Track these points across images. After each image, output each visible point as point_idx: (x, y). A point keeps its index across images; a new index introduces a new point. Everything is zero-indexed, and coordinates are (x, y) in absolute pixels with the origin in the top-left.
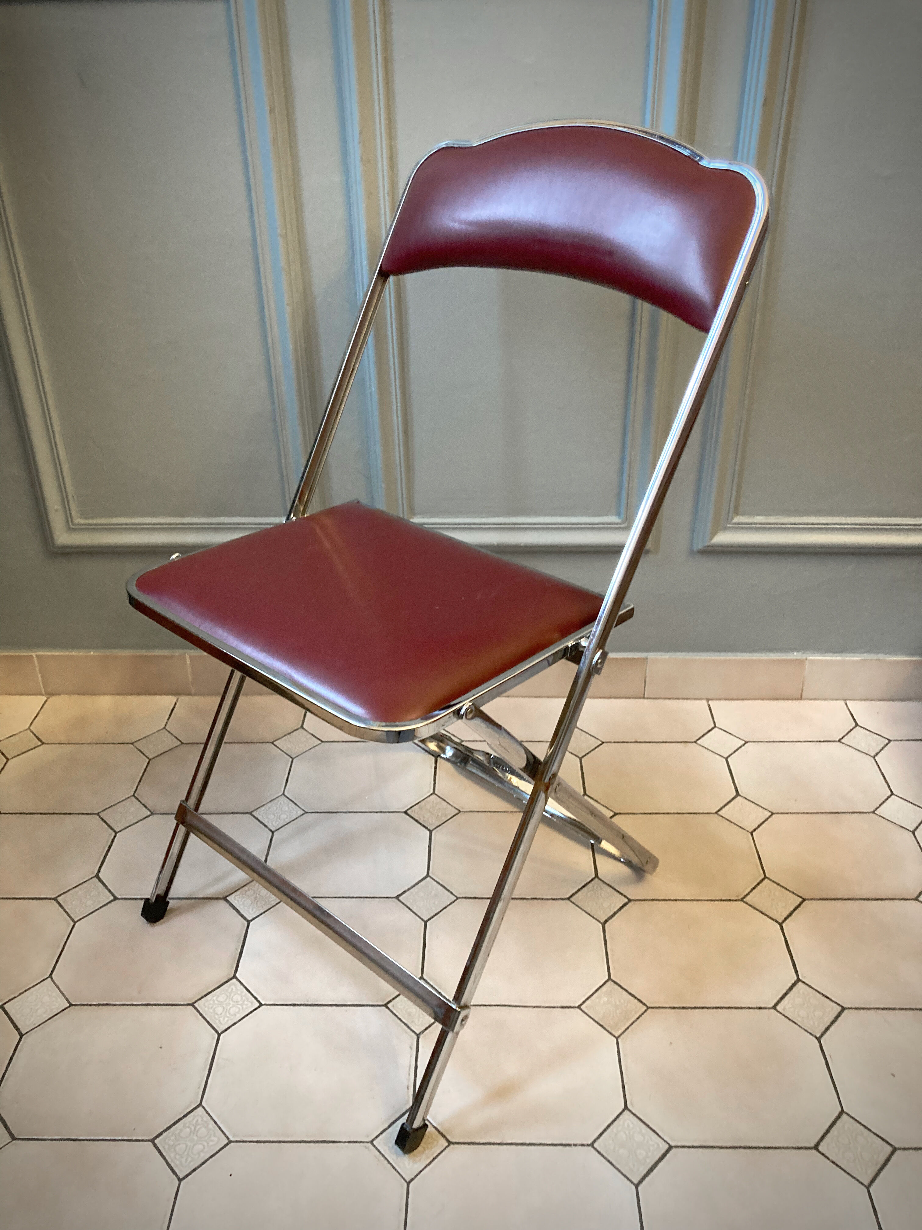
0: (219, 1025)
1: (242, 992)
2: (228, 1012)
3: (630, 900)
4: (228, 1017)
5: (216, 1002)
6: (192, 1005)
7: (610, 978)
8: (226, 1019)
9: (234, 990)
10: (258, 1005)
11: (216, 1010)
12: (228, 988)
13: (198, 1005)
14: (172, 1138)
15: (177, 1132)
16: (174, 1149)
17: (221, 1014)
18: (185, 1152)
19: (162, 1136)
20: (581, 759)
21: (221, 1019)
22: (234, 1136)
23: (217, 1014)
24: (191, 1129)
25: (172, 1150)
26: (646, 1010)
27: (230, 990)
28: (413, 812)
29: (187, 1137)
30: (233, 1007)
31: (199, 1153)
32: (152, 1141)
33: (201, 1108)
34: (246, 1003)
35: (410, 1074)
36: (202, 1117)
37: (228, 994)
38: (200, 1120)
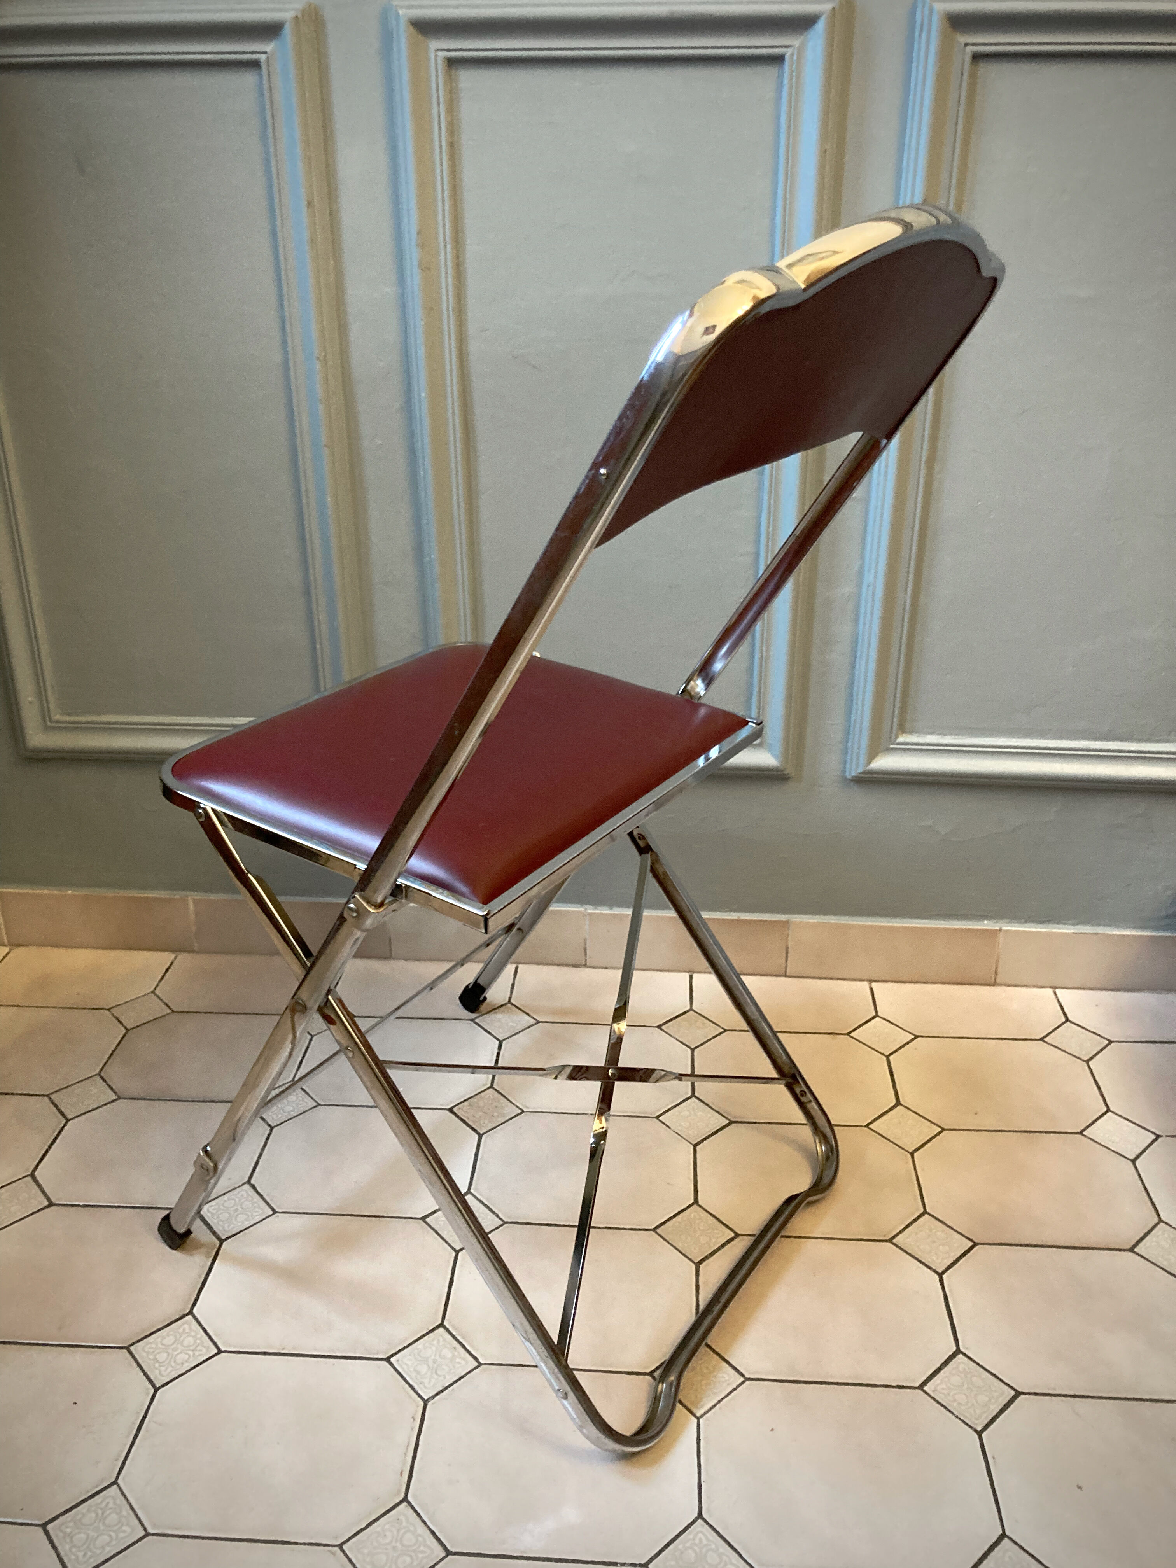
0: (159, 1376)
1: (197, 1334)
2: (173, 1360)
4: (172, 1367)
5: (160, 1346)
6: (127, 1348)
8: (170, 1369)
9: (187, 1330)
10: (216, 1351)
11: (158, 1356)
12: (179, 1327)
13: (135, 1349)
14: (71, 1524)
15: (79, 1516)
16: (72, 1538)
17: (163, 1362)
18: (84, 1544)
19: (57, 1522)
20: (693, 1050)
21: (163, 1369)
22: (154, 1526)
23: (158, 1362)
24: (97, 1515)
25: (68, 1540)
26: (743, 1382)
27: (181, 1330)
28: (460, 1110)
29: (91, 1525)
30: (181, 1353)
31: (103, 1547)
32: (44, 1526)
33: (115, 1487)
34: (199, 1348)
35: (408, 1454)
36: (114, 1499)
37: (178, 1336)
38: (111, 1502)
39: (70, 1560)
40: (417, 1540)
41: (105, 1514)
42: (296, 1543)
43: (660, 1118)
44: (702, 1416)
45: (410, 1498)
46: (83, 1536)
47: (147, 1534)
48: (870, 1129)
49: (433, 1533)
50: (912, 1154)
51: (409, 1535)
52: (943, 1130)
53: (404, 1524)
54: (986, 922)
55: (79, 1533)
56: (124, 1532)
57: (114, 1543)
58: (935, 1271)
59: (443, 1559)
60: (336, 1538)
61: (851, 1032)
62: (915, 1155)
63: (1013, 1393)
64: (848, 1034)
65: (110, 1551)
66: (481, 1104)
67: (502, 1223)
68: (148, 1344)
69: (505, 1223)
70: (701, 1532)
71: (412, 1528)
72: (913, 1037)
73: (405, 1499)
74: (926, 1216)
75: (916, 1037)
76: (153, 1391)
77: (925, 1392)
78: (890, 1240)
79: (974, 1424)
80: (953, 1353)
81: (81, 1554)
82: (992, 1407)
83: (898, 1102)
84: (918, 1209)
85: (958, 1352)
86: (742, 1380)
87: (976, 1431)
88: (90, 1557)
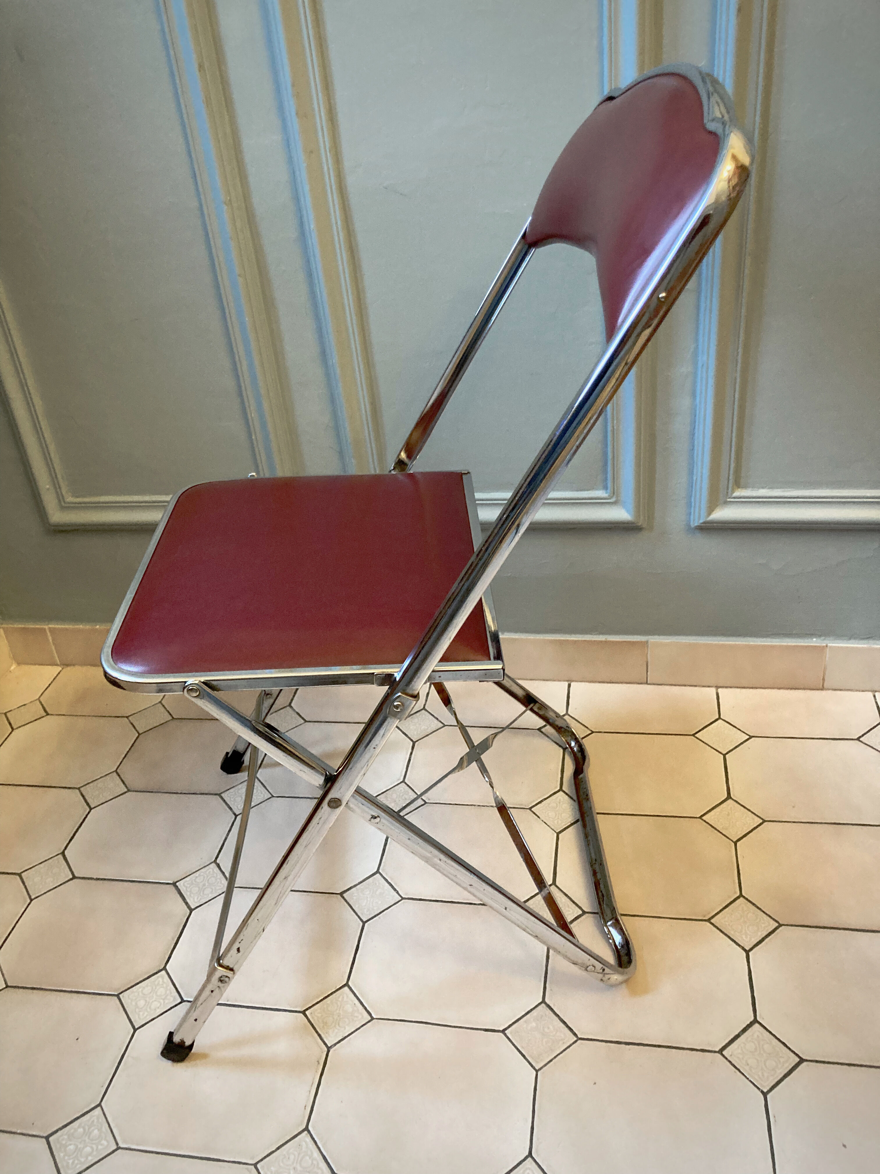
0: (138, 1019)
2: (149, 1006)
4: (147, 1012)
11: (138, 1003)
14: (66, 1137)
15: (72, 1131)
16: (65, 1148)
18: (74, 1153)
19: (57, 1135)
22: (124, 1140)
24: (85, 1130)
25: (62, 1150)
26: (576, 1041)
29: (80, 1138)
30: (155, 1001)
31: (86, 1157)
33: (99, 1109)
34: (169, 997)
35: (311, 1091)
36: (98, 1119)
37: (154, 987)
38: (96, 1121)
39: (63, 1166)
41: (91, 1130)
44: (541, 1069)
45: (310, 1128)
46: (73, 1147)
47: (119, 1148)
53: (304, 1149)
55: (71, 1145)
56: (102, 1145)
57: (95, 1153)
58: (743, 949)
61: (697, 733)
62: (738, 844)
63: (798, 1060)
64: (694, 735)
65: (92, 1160)
66: (394, 796)
67: (400, 898)
68: (133, 992)
69: (403, 898)
70: (529, 1169)
71: (309, 1153)
72: (748, 737)
73: (307, 1129)
74: (741, 898)
75: (751, 737)
76: (132, 1031)
77: (723, 1056)
78: (709, 920)
79: (761, 1085)
80: (751, 1023)
81: (71, 1161)
82: (778, 1071)
83: (729, 797)
84: (735, 893)
85: (755, 1021)
86: (575, 1039)
87: (762, 1092)
88: (77, 1164)
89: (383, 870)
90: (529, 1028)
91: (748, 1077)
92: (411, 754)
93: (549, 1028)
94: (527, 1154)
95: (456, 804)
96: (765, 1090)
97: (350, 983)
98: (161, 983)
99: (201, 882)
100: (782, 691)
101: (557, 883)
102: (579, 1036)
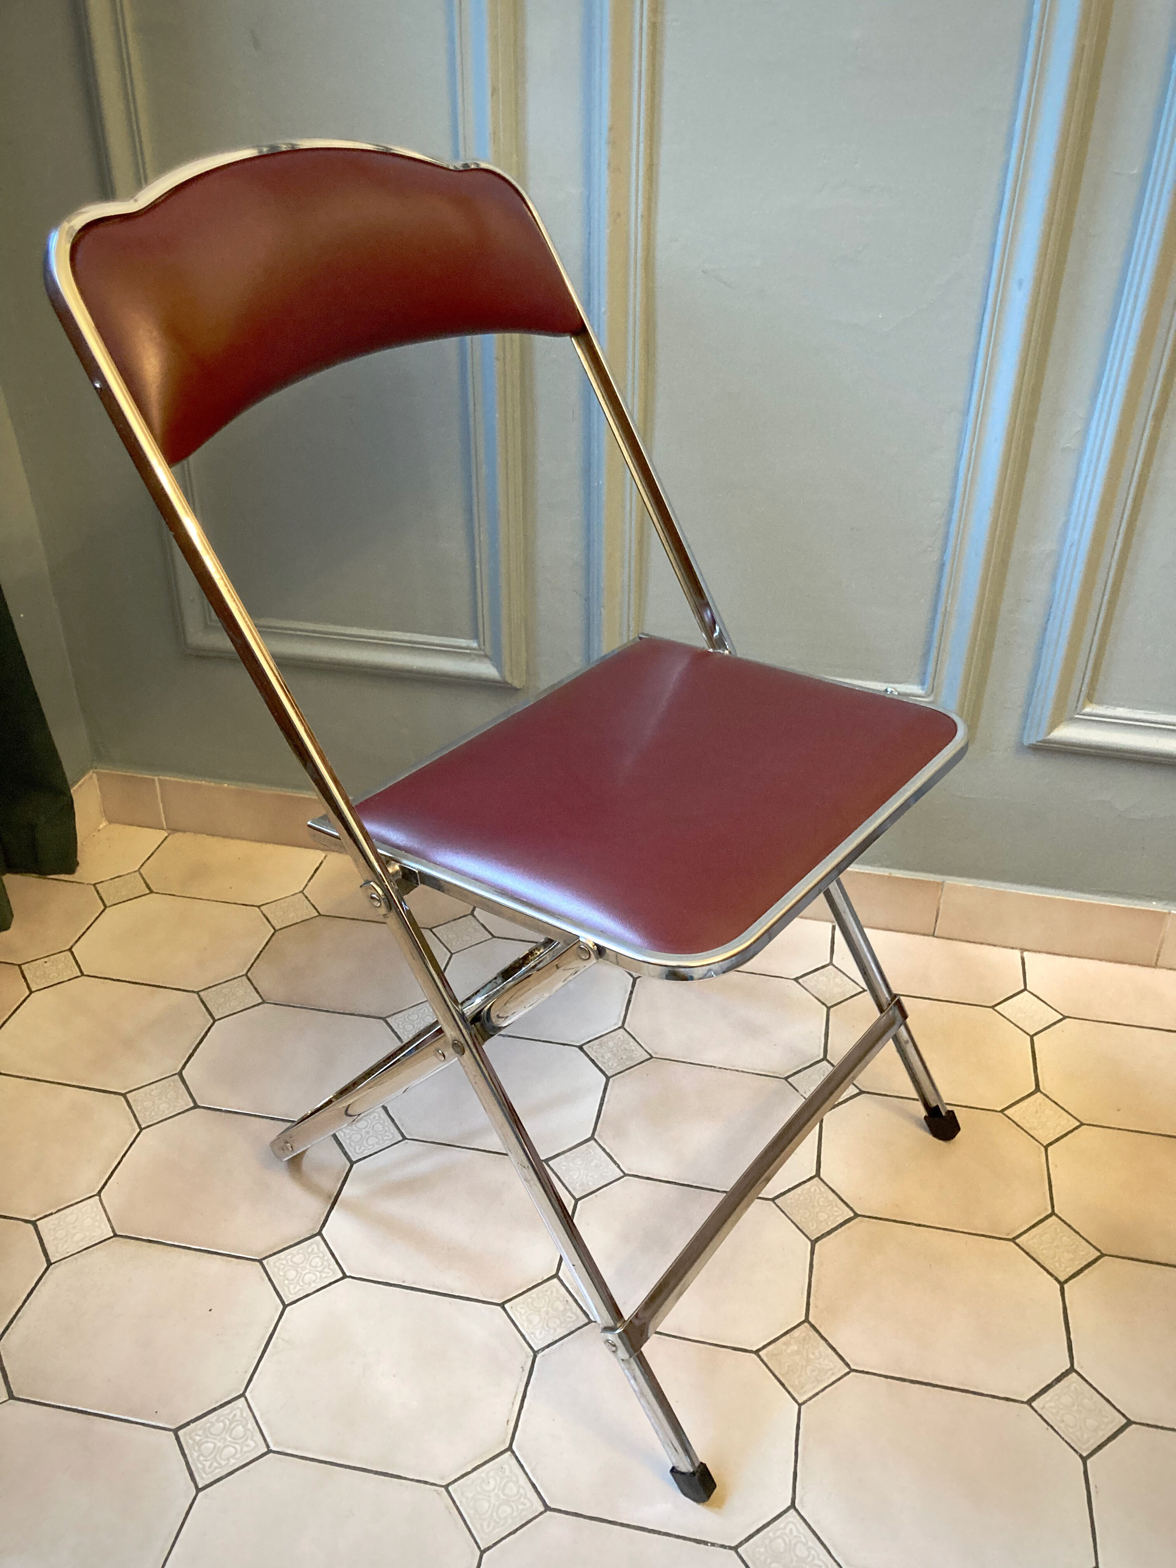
0: (288, 1294)
1: (324, 1256)
2: (302, 1279)
3: (856, 1215)
4: (300, 1285)
5: (290, 1263)
6: (260, 1261)
7: (807, 1320)
8: (299, 1287)
10: (341, 1275)
11: (289, 1274)
12: (309, 1246)
13: (268, 1263)
14: (200, 1432)
15: (208, 1425)
16: (200, 1447)
17: (292, 1280)
18: (211, 1454)
19: (188, 1428)
20: (829, 1008)
21: (292, 1287)
22: (275, 1444)
23: (287, 1279)
24: (225, 1425)
25: (197, 1448)
26: (848, 1373)
27: (310, 1250)
28: (590, 1049)
29: (219, 1435)
30: (309, 1273)
31: (228, 1459)
32: (176, 1431)
33: (243, 1399)
34: (326, 1270)
35: (515, 1404)
36: (242, 1411)
37: (307, 1256)
38: (239, 1414)
39: (197, 1469)
40: (518, 1492)
41: (233, 1426)
42: (405, 1479)
43: (789, 1080)
44: (804, 1402)
45: (514, 1447)
46: (211, 1445)
47: (270, 1451)
48: (1005, 1115)
49: (533, 1485)
50: (1046, 1148)
51: (511, 1485)
52: (1082, 1124)
53: (507, 1473)
54: (1154, 903)
55: (207, 1442)
56: (248, 1446)
57: (238, 1456)
58: (1056, 1279)
59: (541, 1513)
60: (442, 1478)
61: (996, 1005)
62: (1050, 1149)
63: (1124, 1421)
64: (993, 1007)
65: (234, 1464)
66: (611, 1044)
67: (622, 1175)
68: (279, 1259)
69: (625, 1175)
70: (793, 1523)
71: (514, 1479)
72: (1061, 1017)
73: (510, 1448)
74: (1054, 1217)
75: (1065, 1017)
76: (281, 1307)
77: (1032, 1408)
78: (1013, 1240)
79: (1080, 1448)
80: (1067, 1371)
81: (208, 1464)
82: (1100, 1433)
83: (1038, 1089)
84: (1046, 1209)
85: (1072, 1369)
86: (847, 1370)
87: (1081, 1456)
88: (216, 1468)
89: (599, 1136)
90: (789, 1351)
91: (1063, 1436)
92: (632, 992)
93: (813, 1353)
94: (789, 1504)
95: (690, 1063)
96: (1084, 1454)
97: (560, 1274)
98: (316, 1251)
99: (364, 1128)
100: (1104, 963)
101: (822, 1176)
102: (853, 1367)
